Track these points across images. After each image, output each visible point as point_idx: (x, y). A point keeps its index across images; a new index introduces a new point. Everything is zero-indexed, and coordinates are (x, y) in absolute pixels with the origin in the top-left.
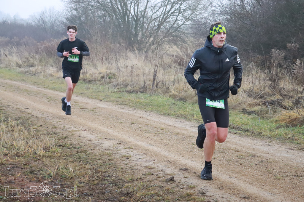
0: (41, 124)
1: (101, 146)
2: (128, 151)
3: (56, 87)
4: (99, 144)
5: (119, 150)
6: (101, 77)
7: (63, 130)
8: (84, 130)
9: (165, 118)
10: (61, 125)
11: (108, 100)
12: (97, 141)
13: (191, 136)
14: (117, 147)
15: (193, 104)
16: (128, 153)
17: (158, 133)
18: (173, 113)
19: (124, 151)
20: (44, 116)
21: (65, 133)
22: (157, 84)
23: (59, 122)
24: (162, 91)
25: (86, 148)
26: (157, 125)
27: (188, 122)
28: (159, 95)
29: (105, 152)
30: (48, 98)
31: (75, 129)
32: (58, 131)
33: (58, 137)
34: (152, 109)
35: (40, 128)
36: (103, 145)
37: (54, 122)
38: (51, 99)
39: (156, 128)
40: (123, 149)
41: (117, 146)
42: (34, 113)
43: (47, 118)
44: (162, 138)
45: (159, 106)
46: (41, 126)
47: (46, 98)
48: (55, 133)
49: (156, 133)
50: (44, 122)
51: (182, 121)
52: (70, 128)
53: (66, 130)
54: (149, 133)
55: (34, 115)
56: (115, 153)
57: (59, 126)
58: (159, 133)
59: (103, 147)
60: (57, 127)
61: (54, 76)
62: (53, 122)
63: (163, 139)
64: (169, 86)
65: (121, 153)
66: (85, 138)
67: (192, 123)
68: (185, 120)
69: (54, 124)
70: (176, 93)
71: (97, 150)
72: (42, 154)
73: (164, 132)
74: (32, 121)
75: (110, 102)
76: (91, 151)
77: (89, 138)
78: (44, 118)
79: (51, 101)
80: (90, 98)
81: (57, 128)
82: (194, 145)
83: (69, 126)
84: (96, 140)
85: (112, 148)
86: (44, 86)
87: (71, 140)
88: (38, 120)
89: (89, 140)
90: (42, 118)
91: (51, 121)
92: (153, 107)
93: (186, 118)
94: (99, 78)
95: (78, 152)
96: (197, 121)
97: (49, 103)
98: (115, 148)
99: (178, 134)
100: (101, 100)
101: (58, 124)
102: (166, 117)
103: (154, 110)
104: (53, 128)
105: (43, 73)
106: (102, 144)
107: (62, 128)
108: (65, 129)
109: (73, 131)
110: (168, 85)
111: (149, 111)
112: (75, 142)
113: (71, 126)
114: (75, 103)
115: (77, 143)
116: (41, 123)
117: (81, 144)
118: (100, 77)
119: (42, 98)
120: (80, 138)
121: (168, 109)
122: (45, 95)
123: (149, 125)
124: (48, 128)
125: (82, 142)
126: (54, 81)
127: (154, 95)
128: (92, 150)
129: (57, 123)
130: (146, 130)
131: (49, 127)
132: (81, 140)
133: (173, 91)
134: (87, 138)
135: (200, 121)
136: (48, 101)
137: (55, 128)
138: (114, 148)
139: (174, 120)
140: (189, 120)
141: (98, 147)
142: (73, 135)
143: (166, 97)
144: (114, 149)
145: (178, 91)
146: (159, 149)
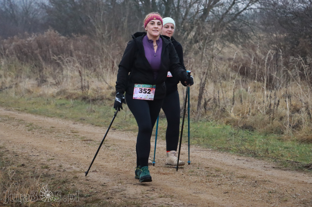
0: (22, 163)
1: (122, 193)
2: (166, 200)
3: (38, 109)
4: (118, 190)
5: (152, 199)
6: (112, 93)
7: (59, 171)
8: (93, 171)
9: (220, 154)
10: (55, 164)
11: (126, 128)
12: (116, 187)
13: (265, 181)
14: (147, 195)
15: (266, 135)
16: (167, 203)
17: (212, 176)
18: (233, 147)
19: (160, 200)
20: (26, 152)
21: (63, 176)
22: (206, 104)
23: (52, 159)
24: (214, 114)
25: (99, 196)
26: (210, 164)
27: (259, 161)
28: (209, 121)
29: (130, 201)
30: (28, 125)
31: (78, 169)
32: (51, 172)
33: (53, 180)
34: (199, 141)
35: (22, 169)
36: (125, 192)
37: (44, 160)
38: (33, 127)
39: (207, 169)
40: (158, 197)
41: (148, 193)
42: (9, 147)
43: (31, 154)
44: (220, 183)
45: (210, 137)
46: (23, 165)
47: (24, 126)
48: (47, 176)
49: (208, 176)
50: (28, 160)
51: (249, 160)
52: (69, 168)
53: (64, 171)
54: (197, 175)
55: (9, 149)
56: (145, 203)
57: (53, 165)
58: (214, 176)
59: (125, 194)
60: (49, 166)
61: (33, 92)
62: (42, 160)
63: (220, 185)
64: (226, 106)
65: (156, 203)
66: (95, 182)
67: (266, 163)
68: (253, 158)
69: (44, 163)
70: (237, 118)
71: (116, 199)
72: (30, 205)
73: (221, 175)
74: (7, 158)
75: (129, 132)
76: (108, 201)
77: (102, 183)
78: (26, 154)
79: (34, 130)
80: (96, 126)
81: (49, 168)
82: (271, 192)
83: (69, 166)
84: (113, 185)
85: (140, 197)
86: (18, 108)
87: (74, 185)
88: (17, 157)
89: (103, 185)
90: (24, 154)
91: (39, 159)
92: (200, 139)
93: (255, 155)
94: (108, 96)
95: (87, 202)
96: (273, 160)
97: (30, 132)
98: (146, 197)
99: (244, 177)
100: (115, 129)
101: (51, 163)
102: (222, 153)
103: (202, 143)
104: (42, 168)
105: (13, 89)
106: (124, 190)
107: (57, 168)
108: (62, 170)
109: (75, 172)
110: (224, 105)
111: (193, 144)
112: (80, 188)
113: (71, 165)
114: (73, 132)
115: (83, 189)
116: (22, 161)
117: (91, 190)
118: (110, 93)
119: (18, 125)
120: (88, 181)
121: (225, 142)
122: (21, 121)
123: (195, 164)
124: (34, 168)
125: (92, 188)
126: (33, 100)
127: (200, 121)
128: (108, 199)
129: (49, 160)
130: (192, 172)
131: (36, 167)
132: (90, 184)
133: (232, 115)
134: (99, 182)
135: (279, 160)
136: (29, 130)
137: (47, 168)
138: (144, 195)
139: (236, 158)
140: (261, 158)
141: (117, 194)
142: (76, 178)
143: (221, 124)
144: (143, 197)
145: (240, 115)
146: (215, 198)
